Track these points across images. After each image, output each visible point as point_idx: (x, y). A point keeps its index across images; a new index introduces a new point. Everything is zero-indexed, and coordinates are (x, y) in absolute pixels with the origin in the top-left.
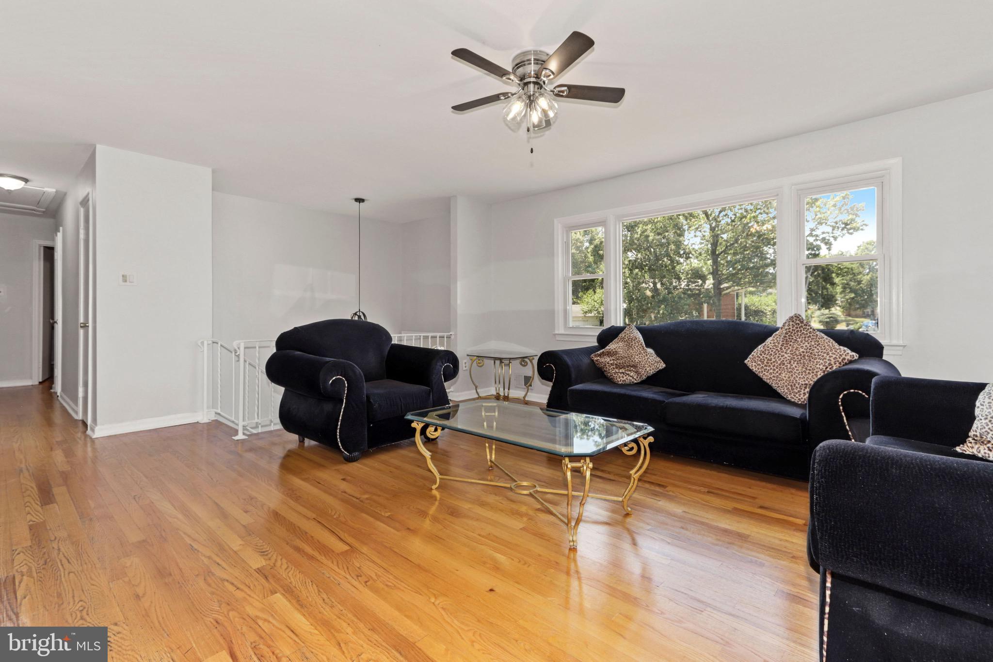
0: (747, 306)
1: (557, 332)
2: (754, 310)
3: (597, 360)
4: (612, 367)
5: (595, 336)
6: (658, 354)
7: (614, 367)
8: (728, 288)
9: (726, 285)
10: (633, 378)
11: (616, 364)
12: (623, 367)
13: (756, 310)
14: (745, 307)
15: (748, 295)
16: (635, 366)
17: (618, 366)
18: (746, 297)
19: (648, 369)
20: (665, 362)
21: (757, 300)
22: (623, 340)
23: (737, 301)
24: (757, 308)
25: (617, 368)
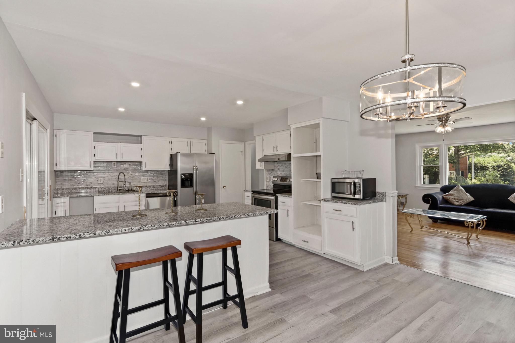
0: (475, 163)
1: (417, 186)
2: (480, 166)
3: (445, 197)
4: (452, 199)
5: (439, 188)
6: (471, 195)
7: (453, 199)
8: (463, 154)
9: (462, 152)
10: (462, 203)
11: (454, 199)
12: (457, 200)
13: (481, 166)
14: (474, 164)
15: (476, 157)
16: (462, 199)
17: (455, 199)
18: (474, 158)
19: (468, 200)
20: (474, 198)
21: (482, 160)
22: (456, 190)
23: (468, 160)
24: (482, 165)
25: (455, 200)
